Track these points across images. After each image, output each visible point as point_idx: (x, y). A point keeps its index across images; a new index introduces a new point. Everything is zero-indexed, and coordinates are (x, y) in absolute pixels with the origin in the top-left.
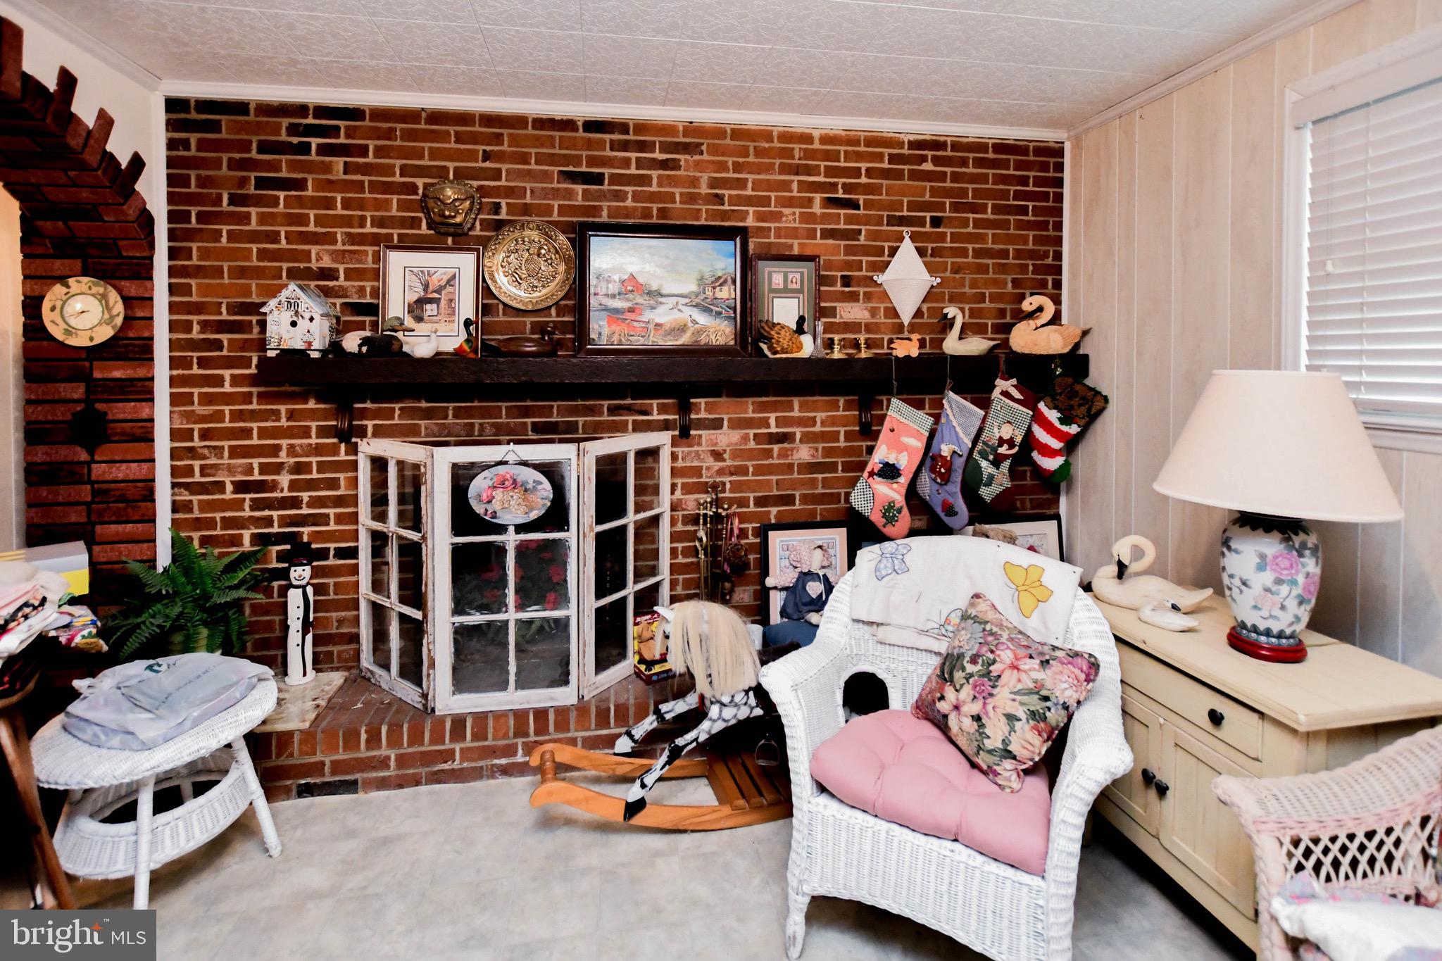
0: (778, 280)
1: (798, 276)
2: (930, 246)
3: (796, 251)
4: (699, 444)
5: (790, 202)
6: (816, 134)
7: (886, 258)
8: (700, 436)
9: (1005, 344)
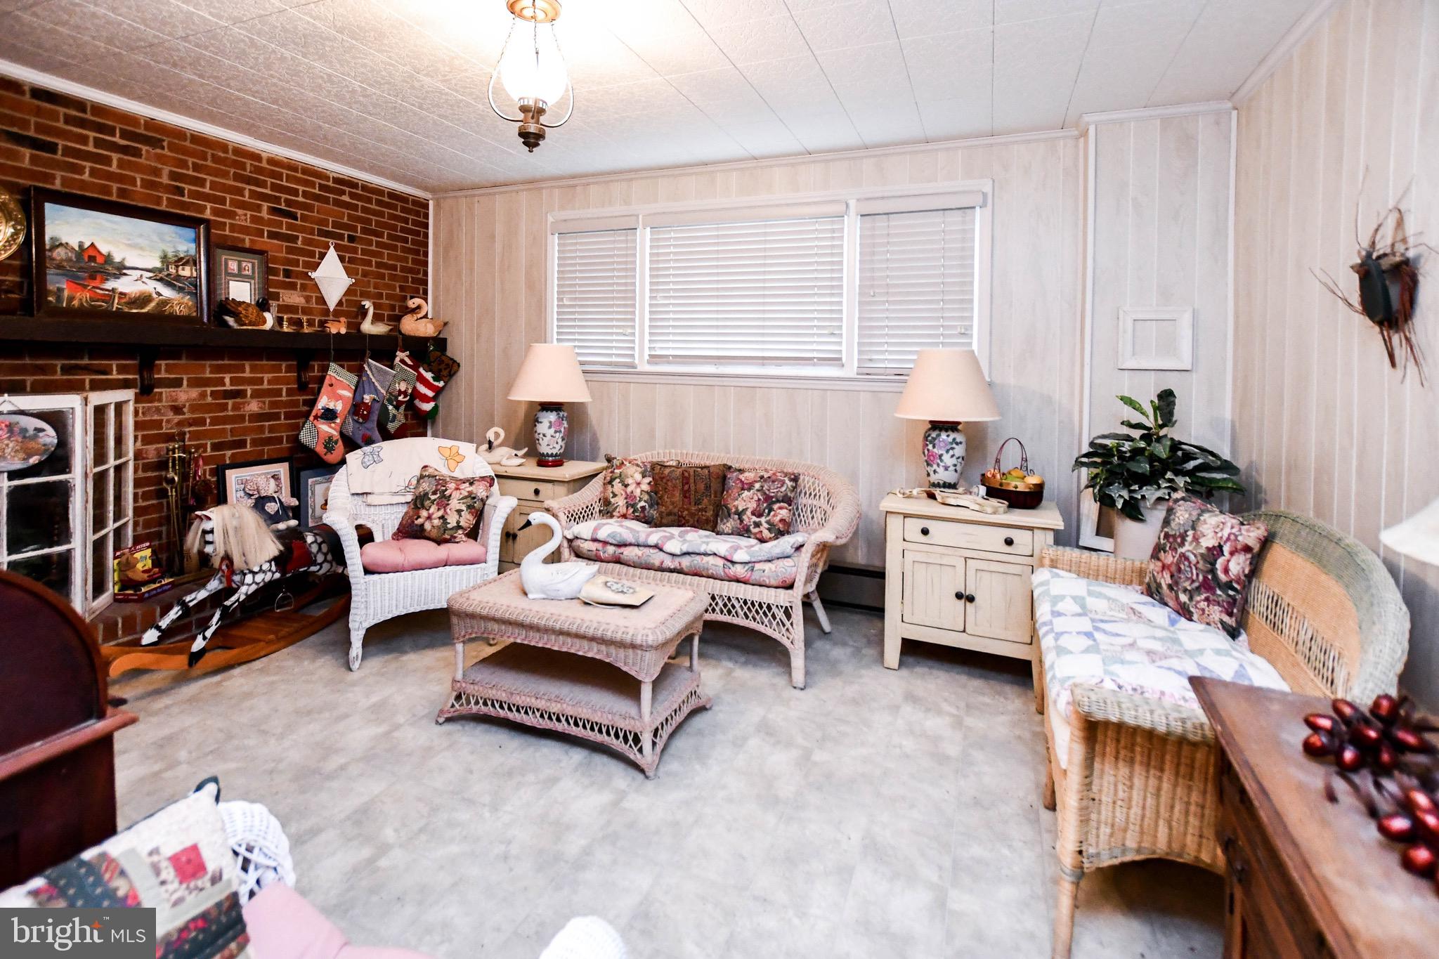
0: (233, 266)
1: (250, 265)
2: (347, 255)
3: (247, 245)
4: (160, 400)
5: (243, 205)
6: (264, 155)
7: (317, 260)
8: (161, 393)
9: (396, 329)
